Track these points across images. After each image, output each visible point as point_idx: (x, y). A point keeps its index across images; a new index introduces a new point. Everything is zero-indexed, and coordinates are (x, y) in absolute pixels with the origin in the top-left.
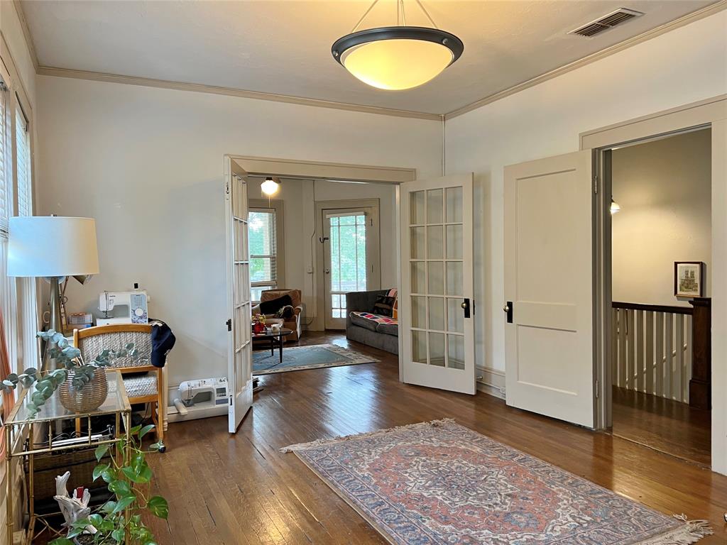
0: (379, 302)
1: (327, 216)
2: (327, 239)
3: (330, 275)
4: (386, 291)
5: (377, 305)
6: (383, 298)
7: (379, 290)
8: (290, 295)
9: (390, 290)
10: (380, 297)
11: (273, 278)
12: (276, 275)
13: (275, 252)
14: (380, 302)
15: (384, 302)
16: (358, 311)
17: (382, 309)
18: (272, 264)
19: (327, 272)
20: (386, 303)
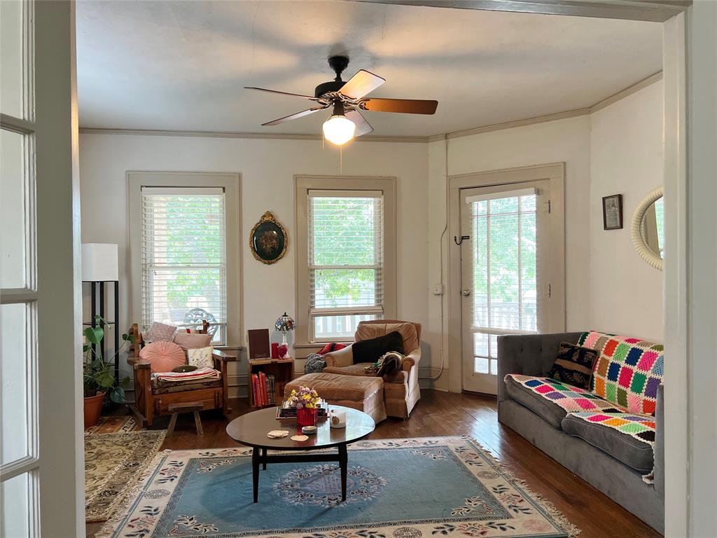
0: (562, 357)
1: (468, 200)
2: (468, 238)
3: (472, 300)
4: (578, 334)
5: (560, 362)
6: (573, 350)
7: (562, 331)
8: (401, 332)
9: (586, 334)
10: (566, 346)
11: (378, 301)
12: (382, 297)
13: (382, 261)
14: (567, 357)
15: (575, 358)
16: (520, 372)
17: (571, 372)
18: (378, 280)
19: (465, 294)
20: (580, 362)
